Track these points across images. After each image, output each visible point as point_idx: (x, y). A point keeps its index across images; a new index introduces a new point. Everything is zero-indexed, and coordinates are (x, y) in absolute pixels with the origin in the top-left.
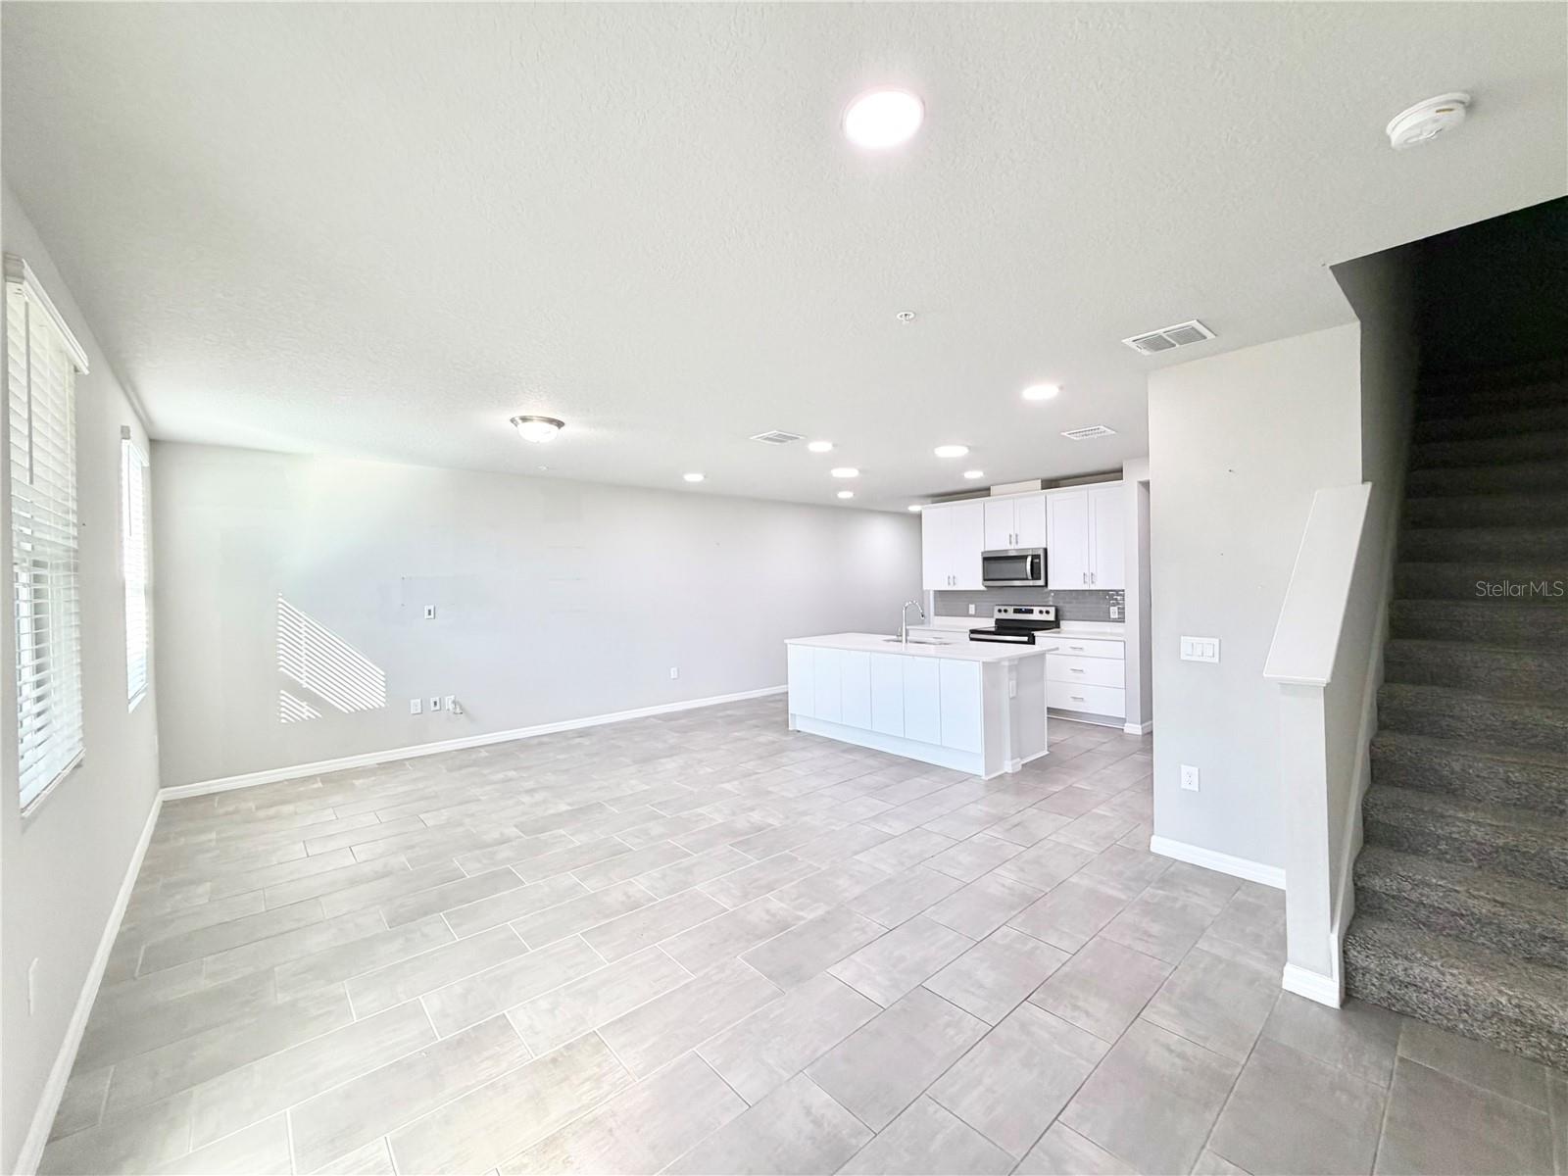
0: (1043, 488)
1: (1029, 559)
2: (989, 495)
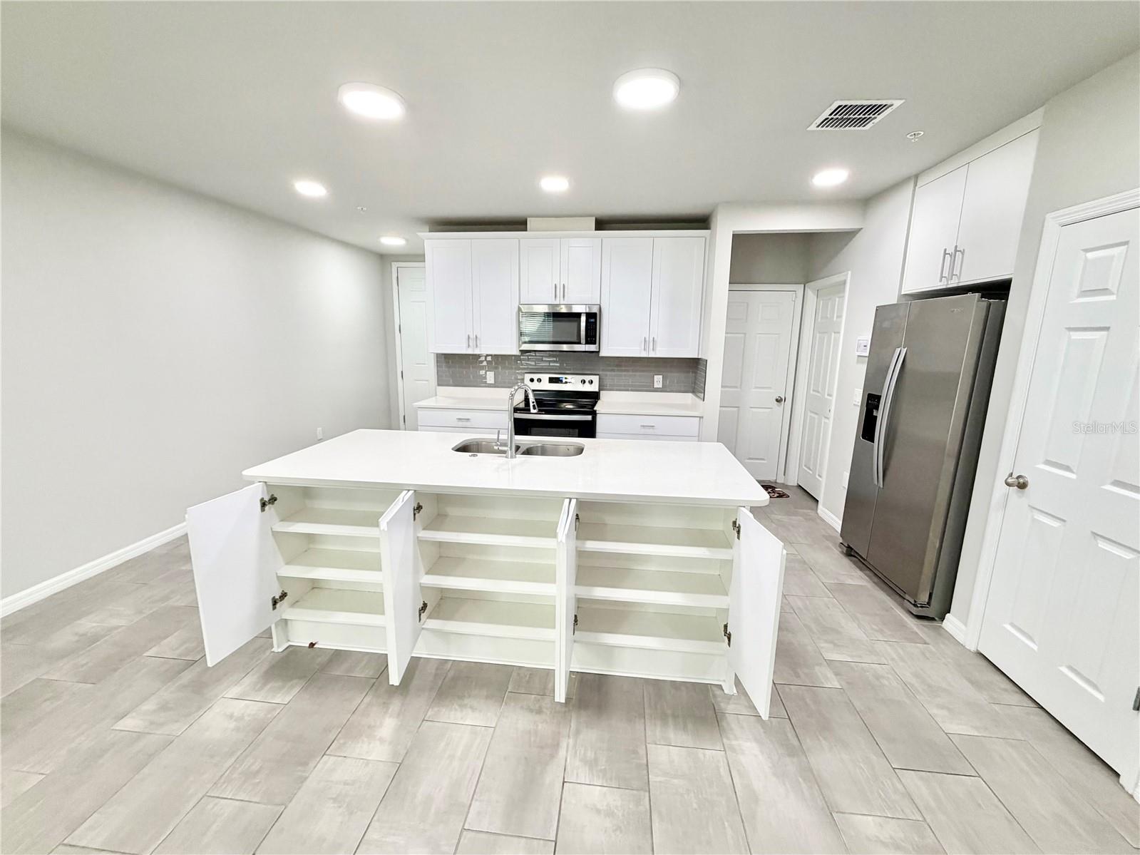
0: (596, 230)
1: (583, 319)
2: (526, 230)
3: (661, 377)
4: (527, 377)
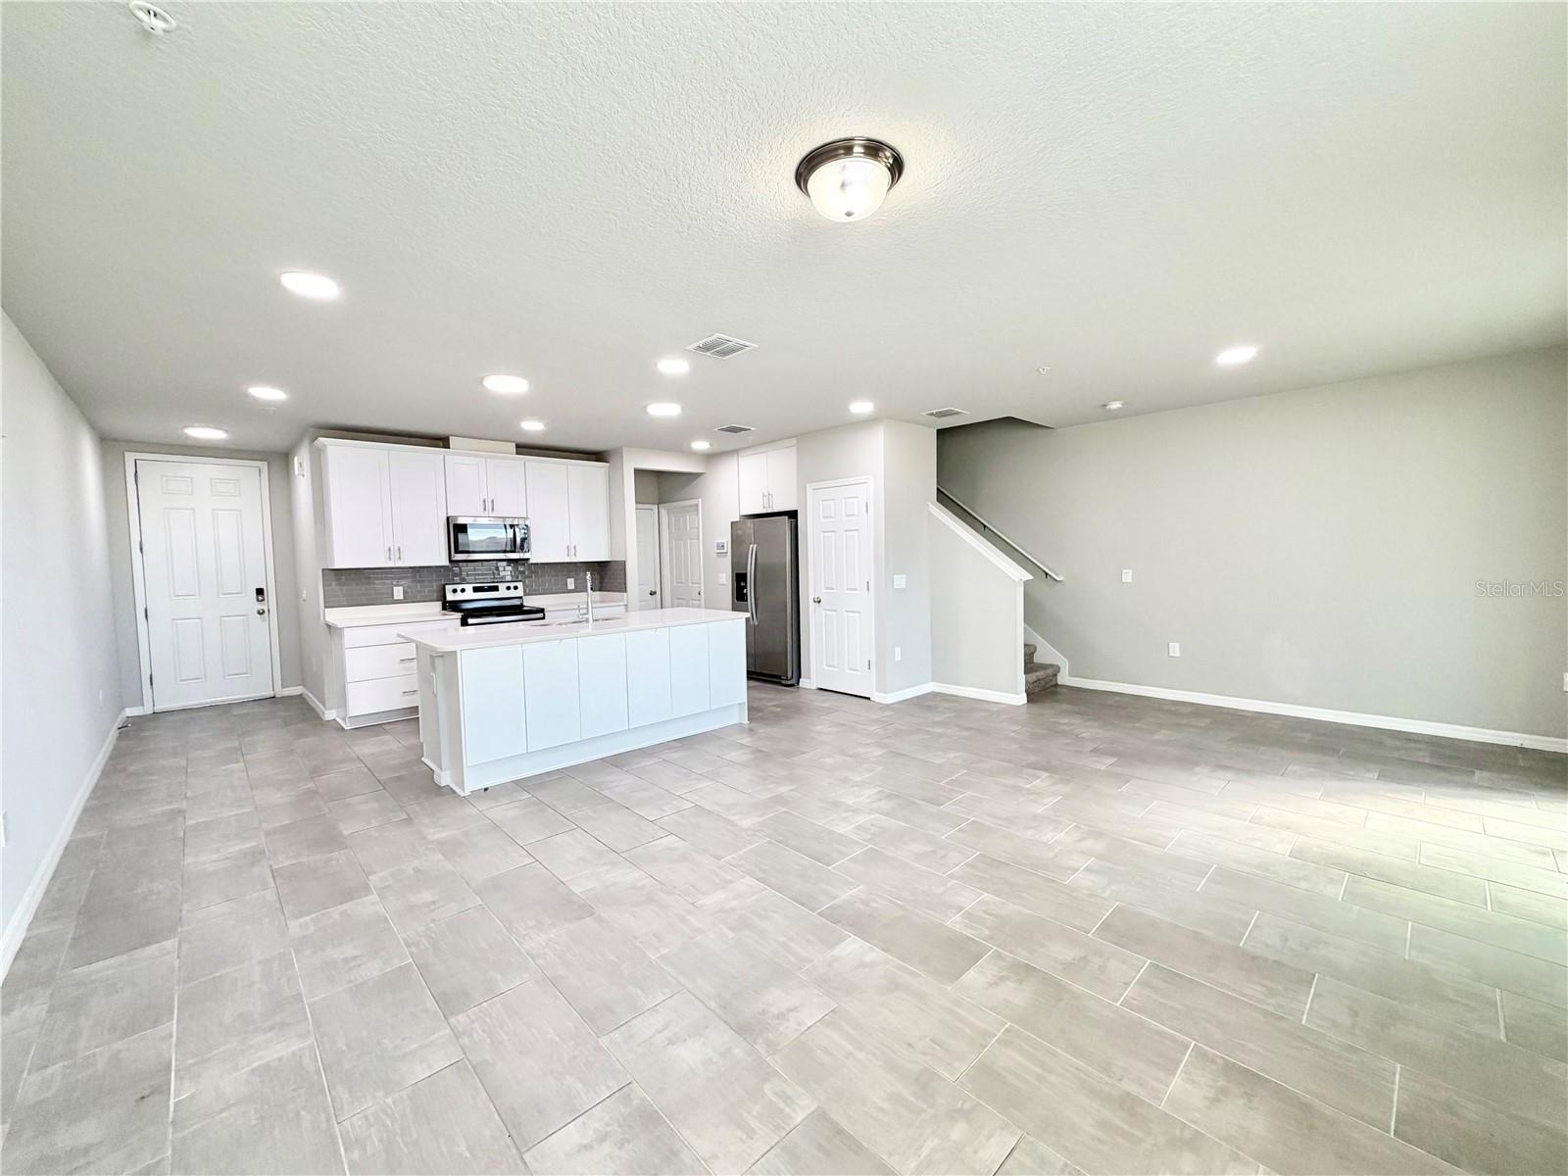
0: (517, 453)
2: (447, 447)
3: (573, 580)
4: (449, 588)
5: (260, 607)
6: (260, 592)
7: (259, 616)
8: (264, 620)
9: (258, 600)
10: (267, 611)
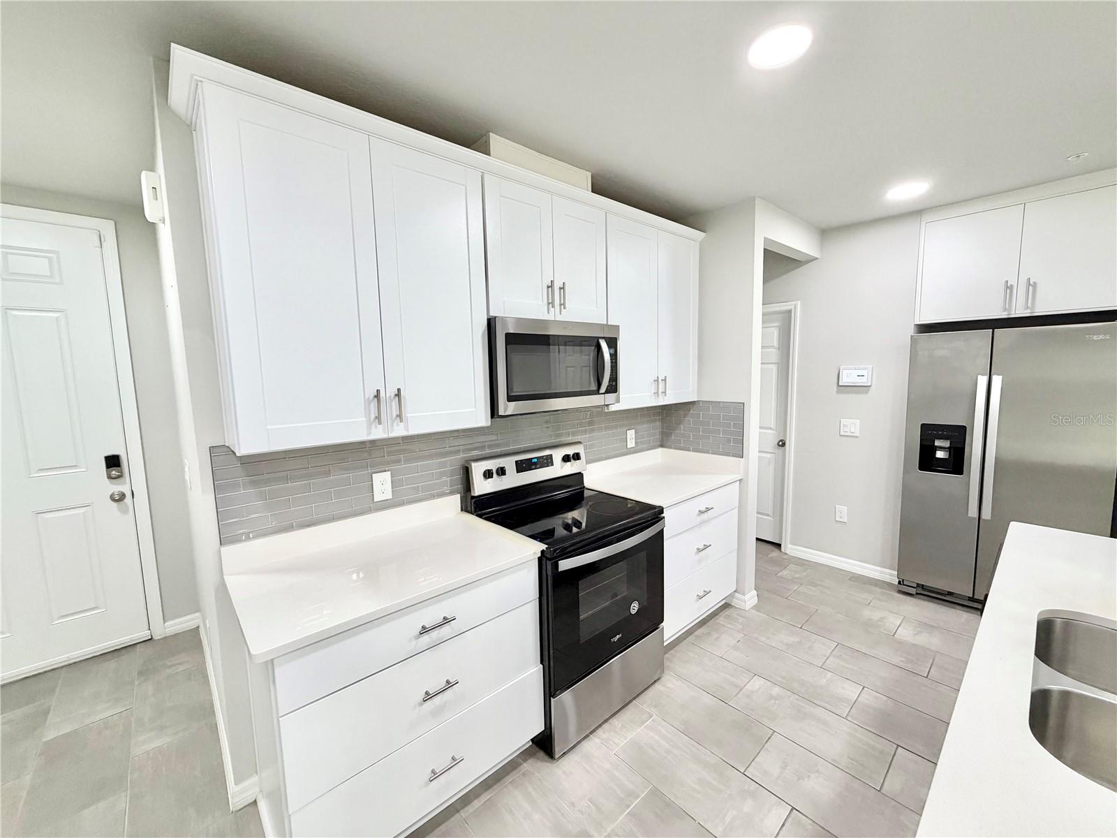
1: (604, 348)
3: (633, 431)
4: (478, 469)
5: (116, 488)
6: (113, 462)
7: (114, 505)
8: (125, 511)
9: (110, 477)
10: (128, 495)
